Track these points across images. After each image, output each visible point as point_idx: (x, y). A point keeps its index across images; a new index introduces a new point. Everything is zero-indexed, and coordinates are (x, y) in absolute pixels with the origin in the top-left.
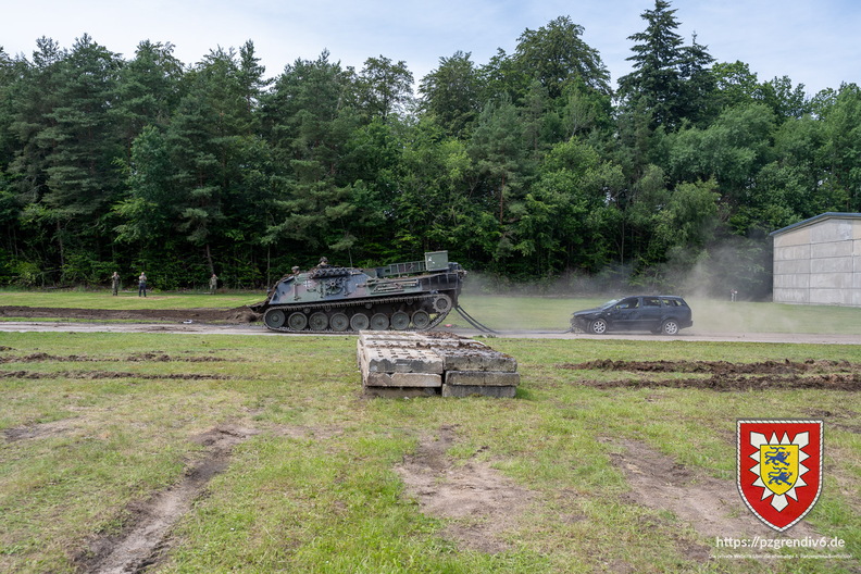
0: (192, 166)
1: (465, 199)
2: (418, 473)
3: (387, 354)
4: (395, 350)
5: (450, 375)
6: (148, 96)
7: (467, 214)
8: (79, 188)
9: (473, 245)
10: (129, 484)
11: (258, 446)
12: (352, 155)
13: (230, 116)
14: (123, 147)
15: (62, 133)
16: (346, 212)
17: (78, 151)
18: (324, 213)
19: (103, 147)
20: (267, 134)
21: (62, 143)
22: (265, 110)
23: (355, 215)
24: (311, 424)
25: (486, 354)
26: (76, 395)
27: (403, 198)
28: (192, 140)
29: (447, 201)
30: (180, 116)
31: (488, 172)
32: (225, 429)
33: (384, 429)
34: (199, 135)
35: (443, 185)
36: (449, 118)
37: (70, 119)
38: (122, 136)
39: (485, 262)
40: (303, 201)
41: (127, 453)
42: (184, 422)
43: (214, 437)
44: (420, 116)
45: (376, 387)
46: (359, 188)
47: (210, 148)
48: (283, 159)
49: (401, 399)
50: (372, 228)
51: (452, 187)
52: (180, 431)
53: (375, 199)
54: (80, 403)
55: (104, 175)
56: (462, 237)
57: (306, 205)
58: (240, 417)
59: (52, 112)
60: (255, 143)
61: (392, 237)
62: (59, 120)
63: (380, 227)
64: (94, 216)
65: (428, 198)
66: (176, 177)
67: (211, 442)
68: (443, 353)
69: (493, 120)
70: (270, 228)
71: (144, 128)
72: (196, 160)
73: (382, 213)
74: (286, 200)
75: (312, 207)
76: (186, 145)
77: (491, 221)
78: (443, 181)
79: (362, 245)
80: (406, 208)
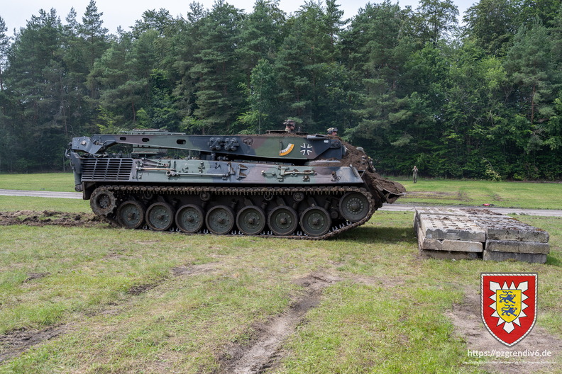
0: (291, 87)
1: (501, 104)
2: (465, 318)
3: (439, 225)
4: (446, 222)
5: (490, 243)
6: (261, 38)
7: (503, 116)
8: (216, 105)
9: (507, 141)
10: (253, 310)
11: (341, 290)
12: (410, 73)
13: (318, 49)
14: (245, 75)
15: (206, 67)
16: (404, 117)
17: (216, 79)
18: (388, 118)
19: (232, 76)
20: (345, 60)
21: (206, 74)
22: (344, 43)
23: (411, 119)
24: (380, 275)
25: (522, 228)
26: (217, 247)
27: (450, 105)
28: (292, 68)
29: (485, 107)
30: (284, 51)
31: (521, 82)
32: (317, 276)
33: (437, 282)
34: (296, 65)
35: (483, 94)
36: (488, 41)
37: (211, 57)
38: (245, 67)
39: (518, 154)
40: (371, 109)
41: (251, 289)
42: (288, 269)
43: (309, 281)
44: (464, 40)
45: (430, 250)
46: (414, 99)
47: (305, 73)
48: (357, 79)
49: (449, 260)
50: (425, 128)
51: (490, 95)
52: (286, 275)
53: (427, 107)
54: (220, 253)
55: (233, 95)
56: (498, 135)
57: (374, 112)
58: (327, 268)
59: (200, 53)
60: (336, 68)
61: (440, 135)
62: (204, 58)
63: (430, 128)
64: (226, 124)
65: (470, 104)
66: (280, 95)
67: (308, 284)
68: (485, 226)
69: (525, 41)
70: (347, 130)
71: (259, 61)
72: (294, 82)
73: (433, 117)
74: (359, 109)
75: (378, 113)
76: (288, 71)
77: (524, 122)
78: (483, 90)
79: (416, 142)
80: (452, 113)
